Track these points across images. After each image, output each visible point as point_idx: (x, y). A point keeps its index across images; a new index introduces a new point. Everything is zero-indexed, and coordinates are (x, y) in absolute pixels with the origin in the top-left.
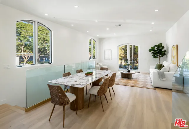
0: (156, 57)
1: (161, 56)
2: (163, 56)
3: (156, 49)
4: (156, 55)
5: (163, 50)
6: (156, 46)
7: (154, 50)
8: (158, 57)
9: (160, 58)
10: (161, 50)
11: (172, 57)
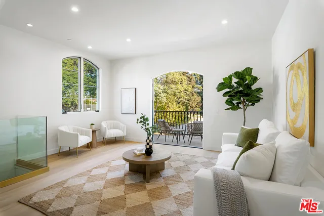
0: (235, 108)
1: (248, 105)
2: (253, 104)
3: (235, 85)
4: (235, 102)
5: (254, 87)
6: (237, 74)
7: (230, 87)
8: (241, 106)
9: (245, 111)
10: (248, 86)
11: (290, 109)
